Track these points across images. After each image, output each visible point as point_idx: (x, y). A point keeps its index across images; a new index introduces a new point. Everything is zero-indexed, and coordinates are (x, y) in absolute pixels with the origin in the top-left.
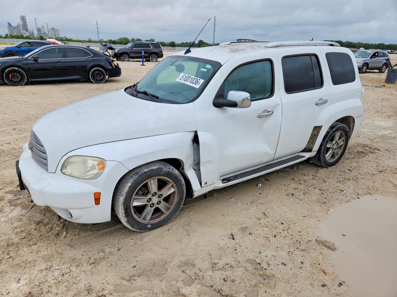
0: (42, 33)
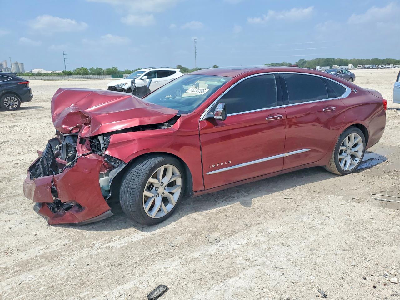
0: (4, 68)
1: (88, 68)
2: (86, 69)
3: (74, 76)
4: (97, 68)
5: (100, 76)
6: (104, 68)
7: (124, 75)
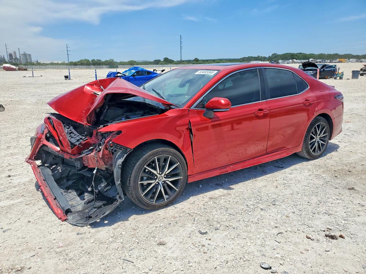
0: (14, 58)
1: (90, 60)
2: (89, 61)
3: (79, 66)
4: (97, 60)
5: (100, 66)
6: (103, 60)
7: (119, 66)
